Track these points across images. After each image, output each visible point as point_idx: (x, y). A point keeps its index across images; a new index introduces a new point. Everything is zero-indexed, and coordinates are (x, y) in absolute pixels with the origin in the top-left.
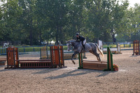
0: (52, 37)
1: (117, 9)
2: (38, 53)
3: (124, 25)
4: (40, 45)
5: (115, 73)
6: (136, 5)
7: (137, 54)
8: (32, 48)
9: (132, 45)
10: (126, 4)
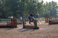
0: (12, 15)
1: (39, 4)
2: (6, 22)
3: (41, 10)
4: (7, 18)
5: (38, 30)
6: (47, 2)
7: (47, 22)
8: (4, 20)
9: (45, 18)
10: (42, 2)
